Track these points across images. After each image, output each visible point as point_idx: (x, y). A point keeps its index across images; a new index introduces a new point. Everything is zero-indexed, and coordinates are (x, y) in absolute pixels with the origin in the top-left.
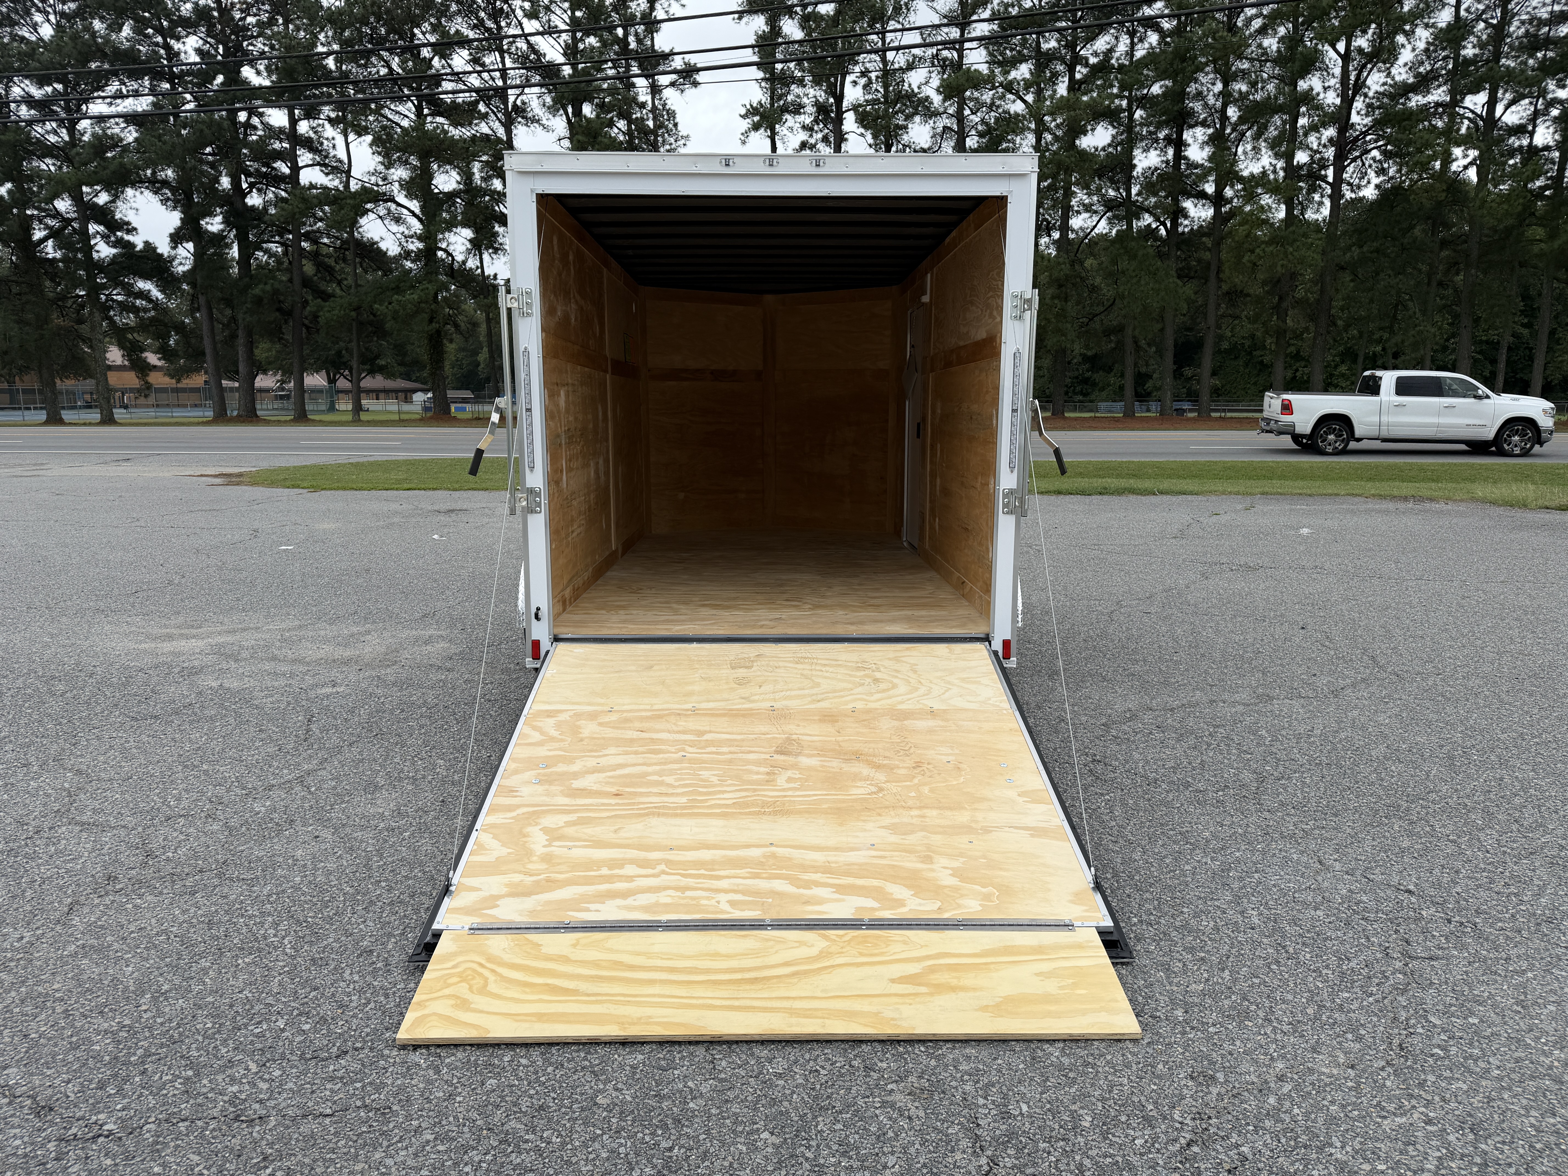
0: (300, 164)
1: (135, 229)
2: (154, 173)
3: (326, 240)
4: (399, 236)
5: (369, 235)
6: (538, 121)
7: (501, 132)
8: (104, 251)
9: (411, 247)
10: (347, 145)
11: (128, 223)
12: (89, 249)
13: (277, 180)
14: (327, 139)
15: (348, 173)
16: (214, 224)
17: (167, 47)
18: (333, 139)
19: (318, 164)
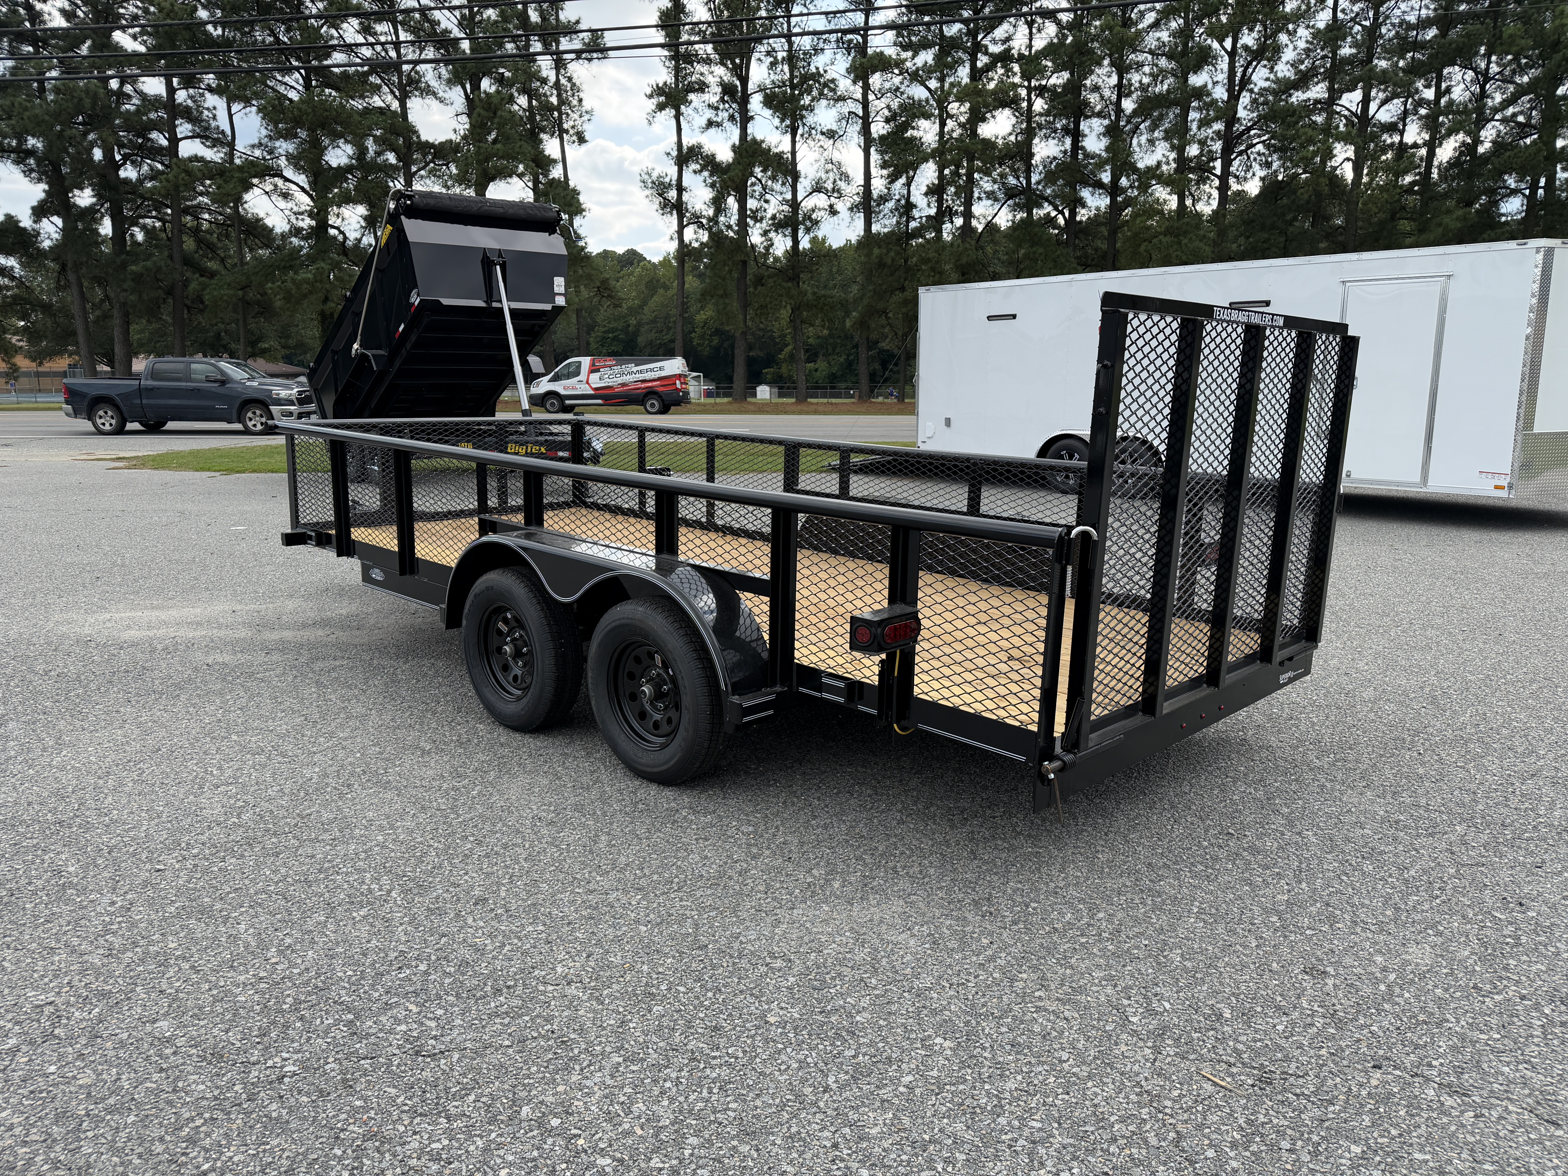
0: (179, 136)
2: (19, 143)
3: (206, 216)
4: (287, 212)
5: (255, 211)
6: (434, 93)
7: (395, 105)
9: (301, 224)
10: (231, 116)
13: (155, 152)
14: (208, 109)
15: (231, 145)
16: (84, 198)
18: (214, 108)
19: (198, 135)
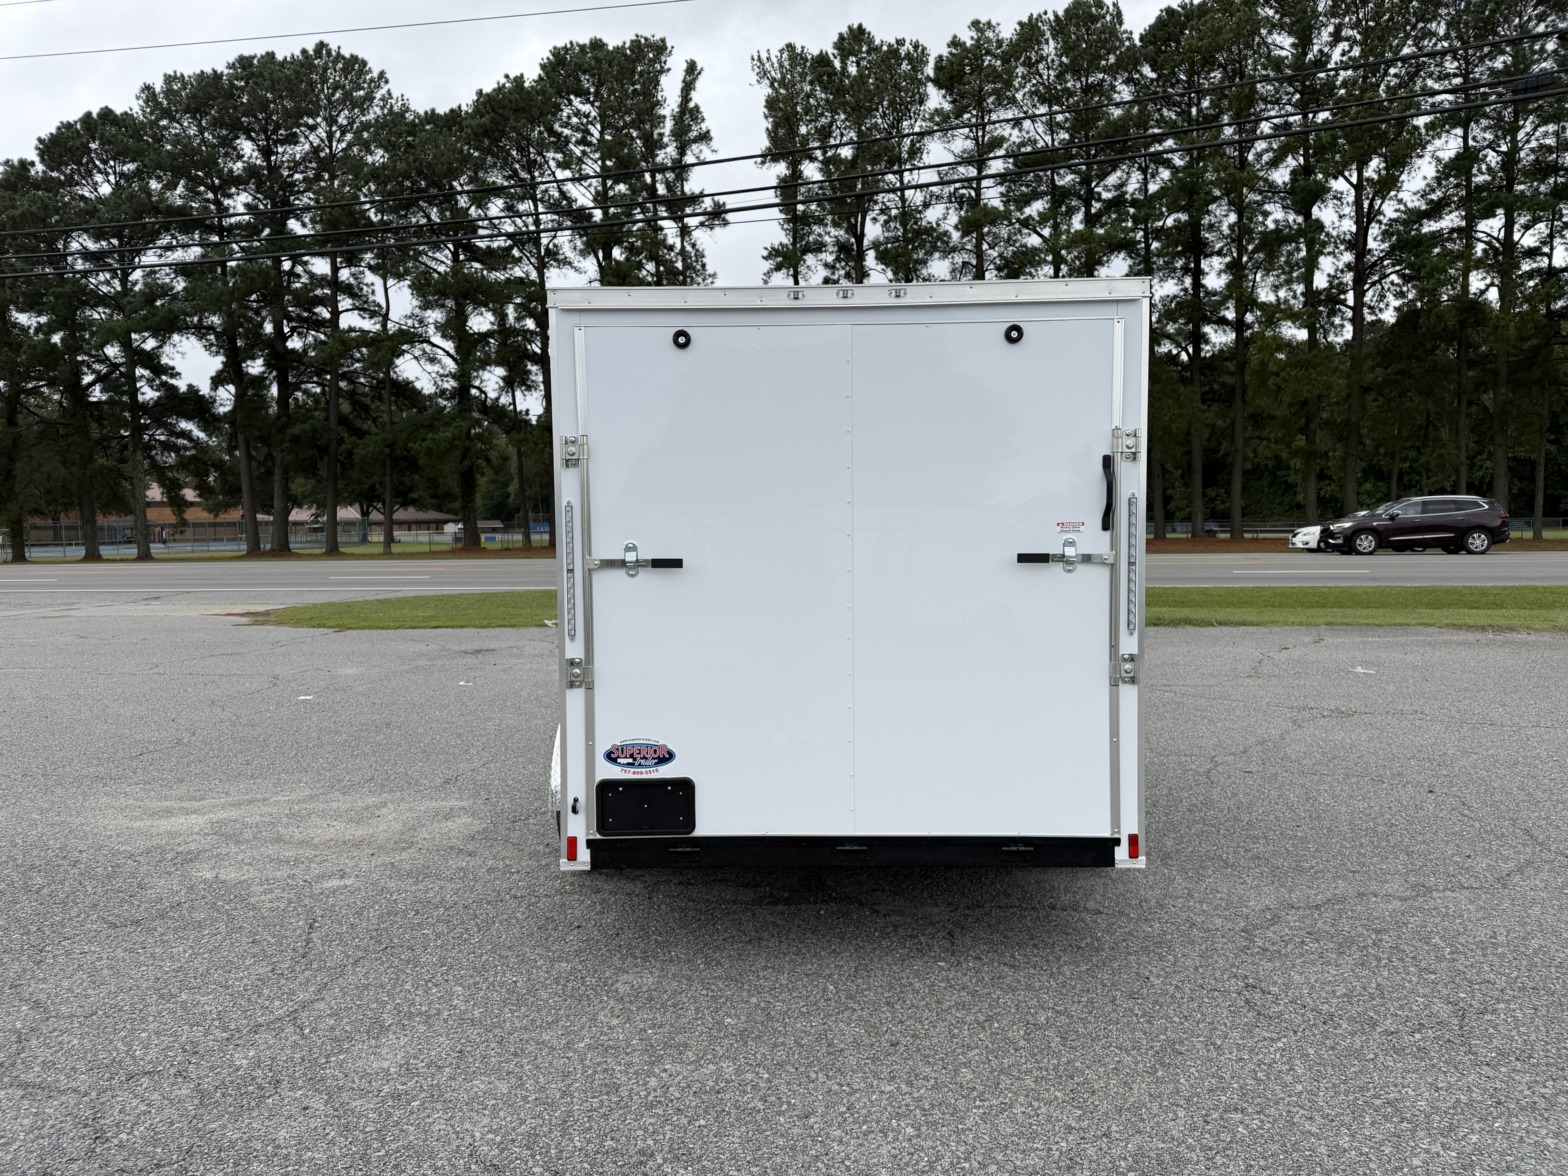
0: (340, 309)
1: (180, 374)
2: (200, 320)
3: (362, 380)
4: (434, 375)
5: (405, 375)
6: (570, 263)
7: (534, 275)
8: (148, 394)
9: (446, 386)
10: (386, 289)
11: (173, 368)
12: (134, 392)
13: (318, 324)
14: (367, 285)
15: (386, 316)
16: (255, 367)
17: (217, 203)
18: (373, 284)
19: (357, 308)
